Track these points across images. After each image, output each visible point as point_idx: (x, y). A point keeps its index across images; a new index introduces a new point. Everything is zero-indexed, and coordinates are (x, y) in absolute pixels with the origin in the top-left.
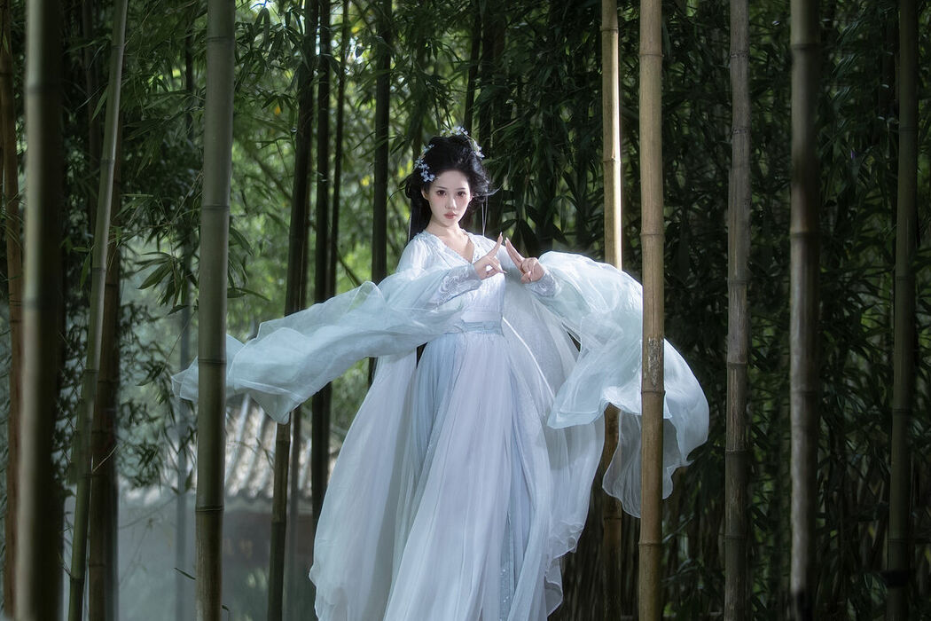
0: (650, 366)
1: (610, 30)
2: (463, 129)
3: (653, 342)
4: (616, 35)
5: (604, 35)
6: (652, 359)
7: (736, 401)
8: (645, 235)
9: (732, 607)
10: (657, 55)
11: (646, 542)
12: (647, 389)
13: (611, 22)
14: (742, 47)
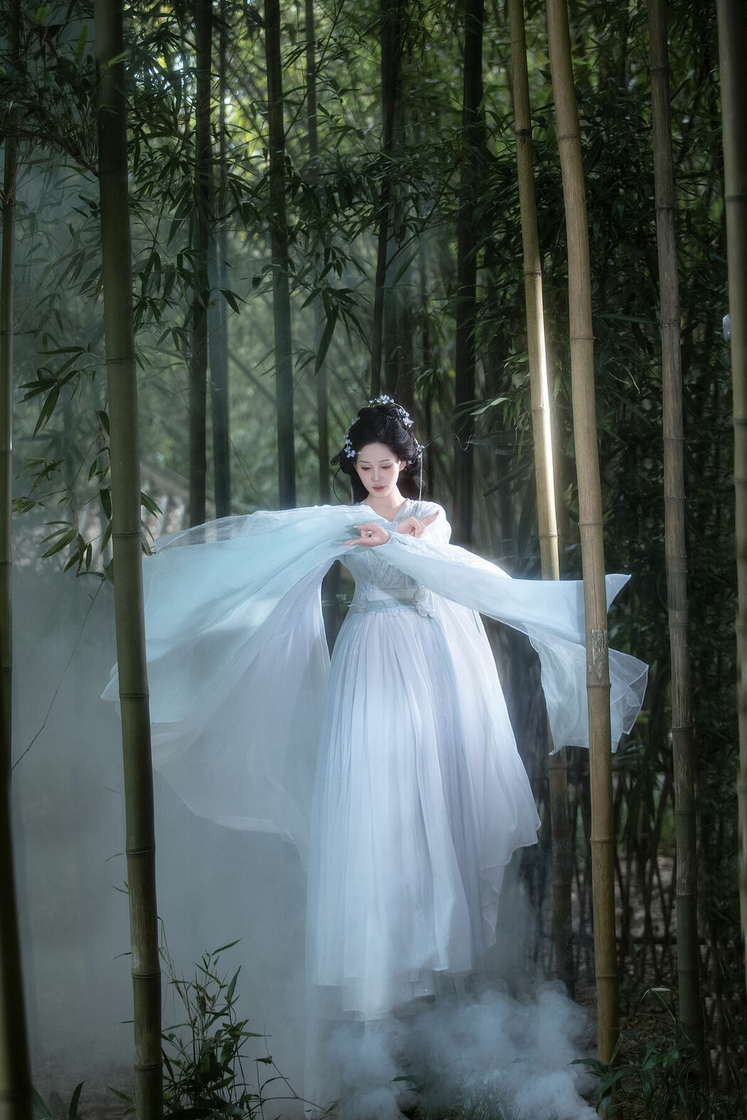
0: (594, 658)
1: (533, 274)
2: (388, 398)
3: (596, 634)
4: (539, 279)
5: (527, 279)
6: (596, 650)
7: (681, 679)
8: (584, 525)
9: (684, 881)
10: (588, 339)
11: (597, 839)
12: (592, 684)
13: (533, 265)
14: (673, 317)
